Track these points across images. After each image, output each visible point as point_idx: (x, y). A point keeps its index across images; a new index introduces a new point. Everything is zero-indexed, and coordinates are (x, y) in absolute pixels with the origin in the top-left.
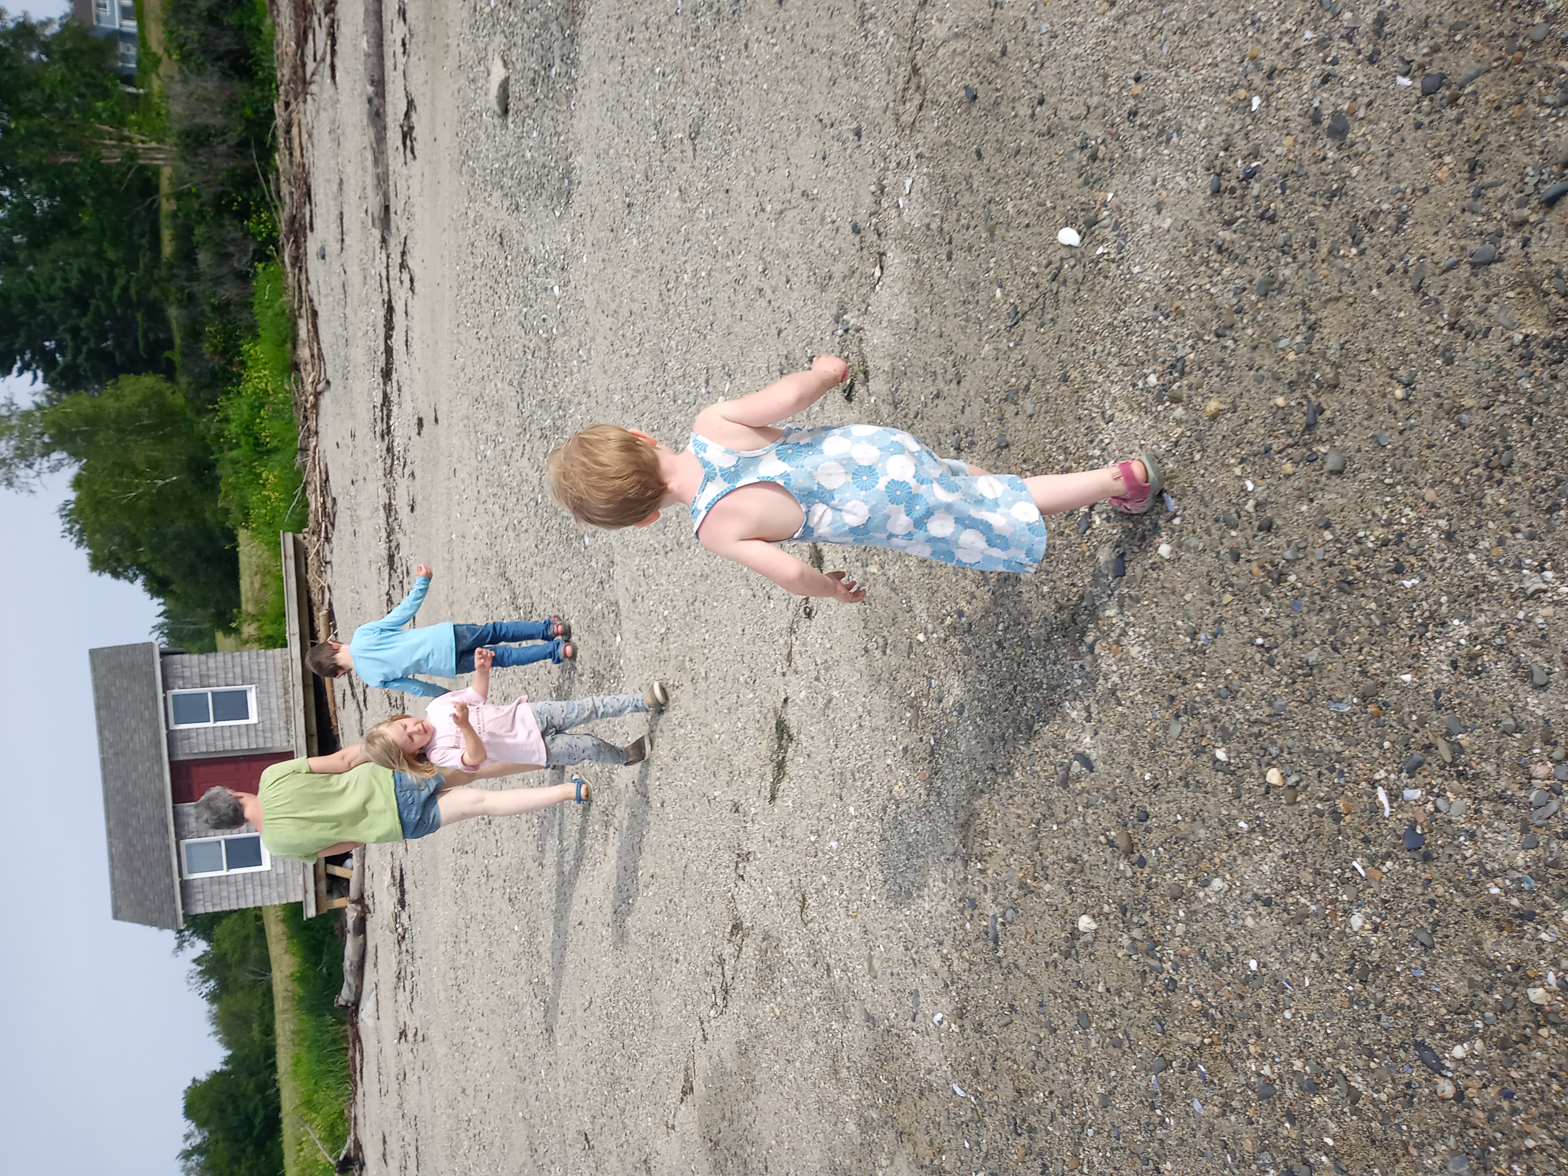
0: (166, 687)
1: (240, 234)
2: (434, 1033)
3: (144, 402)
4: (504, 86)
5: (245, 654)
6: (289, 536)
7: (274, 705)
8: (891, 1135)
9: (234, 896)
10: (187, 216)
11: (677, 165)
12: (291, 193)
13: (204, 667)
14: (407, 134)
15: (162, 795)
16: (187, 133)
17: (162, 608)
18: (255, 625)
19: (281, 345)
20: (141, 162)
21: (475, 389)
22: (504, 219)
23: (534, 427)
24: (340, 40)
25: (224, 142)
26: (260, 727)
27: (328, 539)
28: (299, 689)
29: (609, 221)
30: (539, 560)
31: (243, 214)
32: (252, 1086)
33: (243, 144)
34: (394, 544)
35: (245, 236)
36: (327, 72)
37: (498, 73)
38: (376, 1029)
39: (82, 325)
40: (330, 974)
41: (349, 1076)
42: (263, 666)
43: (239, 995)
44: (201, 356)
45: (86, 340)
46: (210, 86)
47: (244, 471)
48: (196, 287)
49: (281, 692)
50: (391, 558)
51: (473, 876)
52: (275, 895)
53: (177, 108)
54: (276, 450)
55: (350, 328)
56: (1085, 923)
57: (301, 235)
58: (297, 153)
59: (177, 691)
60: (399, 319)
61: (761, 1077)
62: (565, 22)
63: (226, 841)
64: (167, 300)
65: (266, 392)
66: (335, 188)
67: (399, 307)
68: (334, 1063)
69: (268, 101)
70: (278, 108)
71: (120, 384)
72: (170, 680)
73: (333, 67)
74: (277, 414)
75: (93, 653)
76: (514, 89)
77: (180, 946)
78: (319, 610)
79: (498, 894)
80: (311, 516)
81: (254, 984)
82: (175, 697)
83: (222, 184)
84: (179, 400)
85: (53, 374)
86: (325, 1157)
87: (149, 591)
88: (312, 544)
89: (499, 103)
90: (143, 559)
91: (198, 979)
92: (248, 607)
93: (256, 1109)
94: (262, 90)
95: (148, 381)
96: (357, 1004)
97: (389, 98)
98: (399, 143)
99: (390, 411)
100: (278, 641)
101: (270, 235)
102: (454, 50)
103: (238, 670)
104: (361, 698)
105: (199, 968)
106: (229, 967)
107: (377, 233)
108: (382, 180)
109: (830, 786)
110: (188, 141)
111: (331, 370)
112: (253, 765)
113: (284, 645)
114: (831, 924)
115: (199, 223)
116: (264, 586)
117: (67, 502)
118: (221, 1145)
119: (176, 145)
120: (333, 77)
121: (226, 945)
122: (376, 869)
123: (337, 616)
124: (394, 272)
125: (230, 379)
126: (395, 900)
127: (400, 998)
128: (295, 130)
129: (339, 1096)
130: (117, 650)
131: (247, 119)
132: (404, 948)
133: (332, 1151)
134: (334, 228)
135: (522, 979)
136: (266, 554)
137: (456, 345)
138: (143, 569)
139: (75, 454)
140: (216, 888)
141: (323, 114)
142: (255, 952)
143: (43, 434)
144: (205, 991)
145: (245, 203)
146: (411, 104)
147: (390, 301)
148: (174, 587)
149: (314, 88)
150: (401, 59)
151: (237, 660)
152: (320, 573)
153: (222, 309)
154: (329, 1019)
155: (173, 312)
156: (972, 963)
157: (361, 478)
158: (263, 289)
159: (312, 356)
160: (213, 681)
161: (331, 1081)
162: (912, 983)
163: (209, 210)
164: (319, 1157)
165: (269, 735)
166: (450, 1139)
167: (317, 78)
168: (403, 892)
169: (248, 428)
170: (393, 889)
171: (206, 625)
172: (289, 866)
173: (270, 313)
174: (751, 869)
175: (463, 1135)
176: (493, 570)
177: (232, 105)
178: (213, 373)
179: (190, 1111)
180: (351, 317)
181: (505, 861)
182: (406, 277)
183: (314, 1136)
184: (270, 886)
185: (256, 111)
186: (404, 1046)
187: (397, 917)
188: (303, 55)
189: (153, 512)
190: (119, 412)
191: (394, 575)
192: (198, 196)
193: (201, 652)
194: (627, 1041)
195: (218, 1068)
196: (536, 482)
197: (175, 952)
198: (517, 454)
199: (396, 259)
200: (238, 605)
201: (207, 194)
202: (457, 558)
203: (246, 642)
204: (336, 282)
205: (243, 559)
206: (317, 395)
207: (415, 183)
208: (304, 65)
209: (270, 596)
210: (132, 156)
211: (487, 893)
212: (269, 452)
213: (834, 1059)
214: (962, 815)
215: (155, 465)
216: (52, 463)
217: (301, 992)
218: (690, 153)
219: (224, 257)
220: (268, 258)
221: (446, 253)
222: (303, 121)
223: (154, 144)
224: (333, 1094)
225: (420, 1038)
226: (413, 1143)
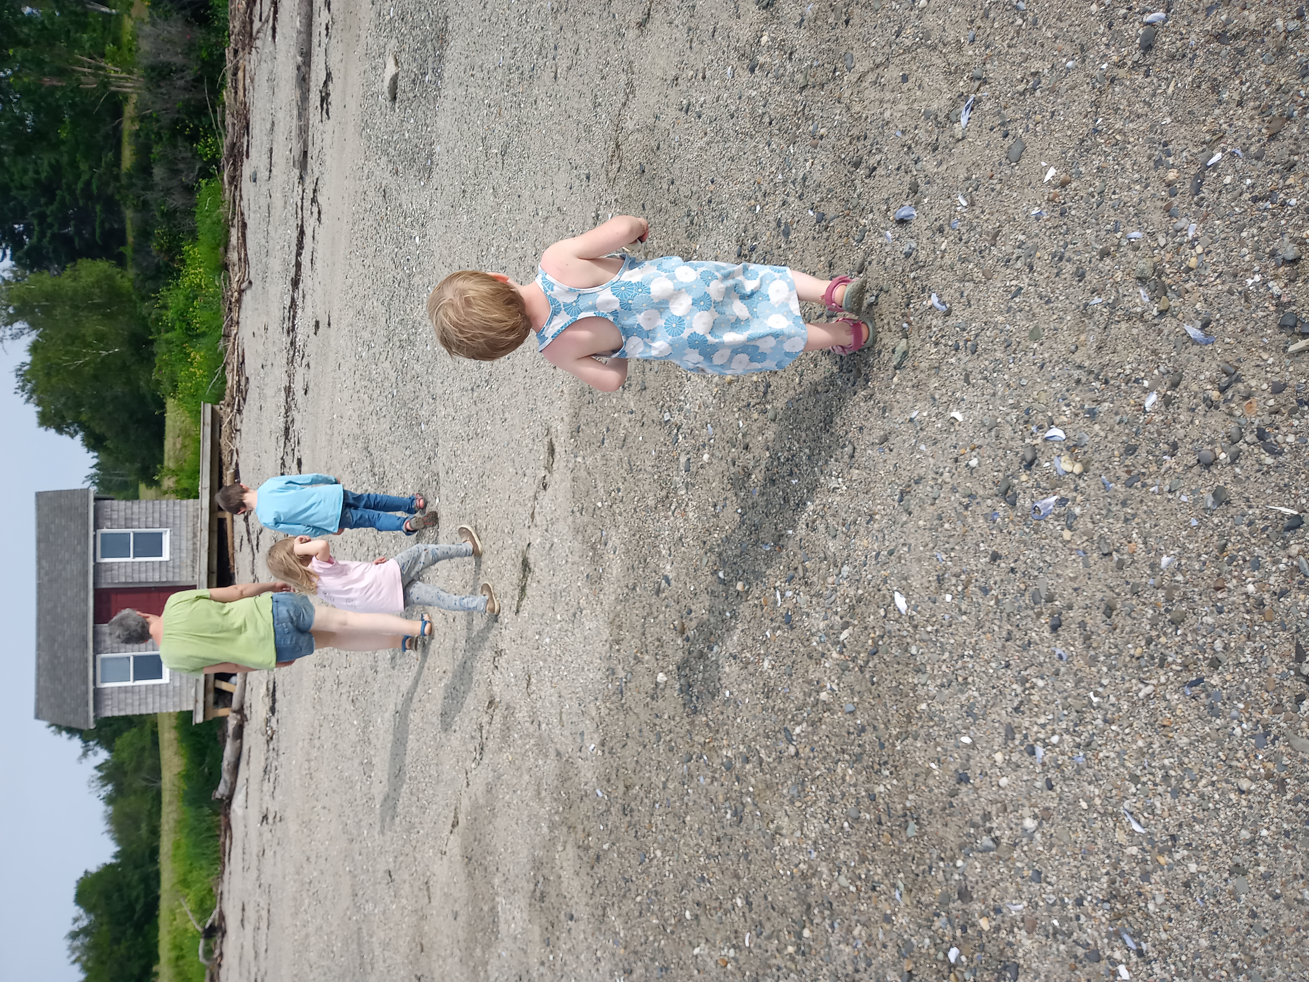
0: (97, 527)
1: (190, 155)
2: (289, 814)
3: (97, 284)
4: (394, 80)
5: (164, 502)
6: (209, 407)
7: (184, 546)
8: (565, 829)
9: (137, 703)
10: (147, 136)
11: (492, 170)
12: (234, 124)
13: (129, 512)
14: (325, 99)
15: (85, 616)
16: (153, 68)
17: (95, 461)
18: (174, 479)
19: (215, 248)
20: (113, 89)
21: (358, 304)
22: (387, 179)
23: (396, 339)
24: (281, 10)
25: (182, 78)
26: (171, 564)
27: (239, 411)
28: (206, 533)
29: (451, 199)
30: (391, 439)
31: (194, 138)
32: (136, 877)
33: (198, 80)
34: (290, 419)
35: (193, 157)
36: (270, 32)
37: (391, 69)
38: (245, 818)
39: (48, 212)
40: (210, 774)
41: (219, 858)
42: (178, 514)
43: (132, 798)
44: (149, 253)
45: (51, 226)
46: (173, 31)
47: (176, 350)
48: (149, 196)
49: (190, 536)
50: (287, 430)
51: (328, 685)
52: (171, 704)
53: (145, 46)
54: (204, 334)
55: (271, 242)
56: (661, 677)
57: (238, 159)
58: (241, 93)
59: (105, 530)
60: (307, 240)
61: (499, 805)
62: (437, 46)
63: (135, 657)
64: (125, 204)
65: (199, 286)
66: (269, 126)
67: (308, 232)
68: (207, 847)
69: (221, 46)
70: (229, 54)
71: (78, 267)
72: (100, 521)
73: (274, 29)
74: (207, 305)
75: (39, 495)
76: (401, 84)
77: (85, 754)
78: (227, 469)
79: (344, 697)
80: (228, 391)
81: (146, 789)
82: (103, 535)
83: (178, 112)
84: (125, 284)
85: (20, 254)
86: (194, 926)
87: (87, 445)
88: (227, 414)
89: (390, 92)
90: (84, 417)
91: (98, 783)
92: (169, 463)
93: (137, 898)
94: (217, 36)
95: (102, 266)
96: (230, 798)
97: (313, 67)
98: (318, 104)
99: (295, 313)
100: (191, 493)
101: (214, 156)
102: (363, 40)
103: (157, 515)
104: (255, 543)
105: (100, 774)
106: (125, 774)
107: (297, 172)
108: (303, 131)
109: (548, 601)
110: (153, 74)
111: (254, 273)
112: (162, 595)
113: (197, 497)
114: (543, 694)
115: (157, 143)
116: (184, 446)
117: (24, 364)
118: (105, 928)
119: (143, 77)
120: (274, 37)
121: (125, 755)
122: (255, 684)
123: (241, 475)
124: (307, 204)
125: (171, 273)
126: (268, 708)
127: (265, 788)
128: (240, 74)
129: (208, 876)
130: (59, 494)
131: (203, 60)
132: (271, 747)
133: (199, 921)
134: (265, 157)
135: (356, 762)
136: (188, 420)
137: (348, 267)
138: (83, 426)
139: (33, 326)
140: (122, 696)
141: (264, 65)
142: (149, 762)
143: (8, 306)
144: (103, 794)
145: (196, 128)
146: (329, 75)
147: (302, 226)
148: (108, 443)
149: (258, 43)
150: (324, 40)
151: (157, 507)
152: (231, 439)
153: (169, 215)
154: (207, 810)
155: (129, 214)
156: (610, 710)
157: (269, 363)
158: (205, 200)
159: (240, 259)
160: (135, 523)
161: (204, 863)
162: (581, 727)
163: (166, 134)
164: (189, 926)
165: (177, 570)
166: (295, 899)
167: (261, 35)
168: (274, 701)
169: (183, 315)
170: (267, 699)
171: (132, 478)
172: (184, 680)
173: (208, 221)
174: (502, 661)
175: (305, 895)
176: (360, 445)
177: (191, 48)
178: (158, 267)
179: (81, 898)
180: (272, 233)
181: (351, 671)
182: (315, 210)
183: (187, 908)
184: (167, 696)
185: (211, 54)
186: (265, 827)
187: (268, 721)
188: (251, 13)
189: (96, 377)
190: (75, 291)
191: (288, 444)
192: (158, 121)
193: (126, 499)
194: (421, 795)
195: (109, 860)
196: (394, 380)
197: (80, 759)
198: (383, 358)
199: (309, 194)
200: (161, 462)
201: (166, 120)
202: (336, 434)
203: (165, 493)
204: (263, 202)
205: (169, 423)
206: (241, 292)
207: (328, 138)
208: (252, 22)
209: (189, 455)
210: (105, 85)
211: (337, 697)
212: (198, 336)
213: (539, 785)
214: (611, 616)
215: (101, 338)
216: (14, 331)
217: (186, 788)
218: (500, 165)
219: (174, 172)
220: (210, 176)
221: (346, 195)
222: (248, 68)
223: (124, 75)
224: (204, 873)
225: (278, 818)
226: (266, 908)
